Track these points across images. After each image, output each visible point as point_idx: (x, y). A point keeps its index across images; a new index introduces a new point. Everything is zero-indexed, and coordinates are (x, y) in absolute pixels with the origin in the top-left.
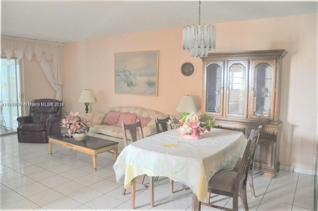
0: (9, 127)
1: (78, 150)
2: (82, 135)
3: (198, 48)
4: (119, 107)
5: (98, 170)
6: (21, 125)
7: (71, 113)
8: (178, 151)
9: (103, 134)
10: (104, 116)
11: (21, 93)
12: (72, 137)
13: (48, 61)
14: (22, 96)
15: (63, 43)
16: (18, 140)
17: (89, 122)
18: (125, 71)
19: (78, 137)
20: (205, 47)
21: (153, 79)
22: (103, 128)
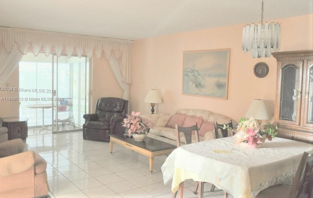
0: (78, 124)
1: (137, 151)
2: (142, 136)
3: (257, 48)
4: (186, 109)
5: (154, 173)
6: (87, 123)
7: (133, 113)
8: (226, 158)
9: (166, 137)
10: (170, 118)
11: (90, 91)
12: (132, 137)
13: (117, 59)
14: (90, 93)
15: (132, 41)
16: (83, 137)
17: (150, 124)
18: (193, 71)
19: (138, 137)
20: (266, 47)
21: (223, 80)
22: (166, 131)
